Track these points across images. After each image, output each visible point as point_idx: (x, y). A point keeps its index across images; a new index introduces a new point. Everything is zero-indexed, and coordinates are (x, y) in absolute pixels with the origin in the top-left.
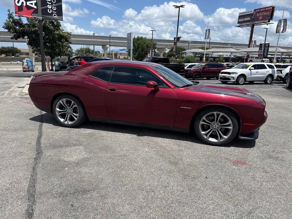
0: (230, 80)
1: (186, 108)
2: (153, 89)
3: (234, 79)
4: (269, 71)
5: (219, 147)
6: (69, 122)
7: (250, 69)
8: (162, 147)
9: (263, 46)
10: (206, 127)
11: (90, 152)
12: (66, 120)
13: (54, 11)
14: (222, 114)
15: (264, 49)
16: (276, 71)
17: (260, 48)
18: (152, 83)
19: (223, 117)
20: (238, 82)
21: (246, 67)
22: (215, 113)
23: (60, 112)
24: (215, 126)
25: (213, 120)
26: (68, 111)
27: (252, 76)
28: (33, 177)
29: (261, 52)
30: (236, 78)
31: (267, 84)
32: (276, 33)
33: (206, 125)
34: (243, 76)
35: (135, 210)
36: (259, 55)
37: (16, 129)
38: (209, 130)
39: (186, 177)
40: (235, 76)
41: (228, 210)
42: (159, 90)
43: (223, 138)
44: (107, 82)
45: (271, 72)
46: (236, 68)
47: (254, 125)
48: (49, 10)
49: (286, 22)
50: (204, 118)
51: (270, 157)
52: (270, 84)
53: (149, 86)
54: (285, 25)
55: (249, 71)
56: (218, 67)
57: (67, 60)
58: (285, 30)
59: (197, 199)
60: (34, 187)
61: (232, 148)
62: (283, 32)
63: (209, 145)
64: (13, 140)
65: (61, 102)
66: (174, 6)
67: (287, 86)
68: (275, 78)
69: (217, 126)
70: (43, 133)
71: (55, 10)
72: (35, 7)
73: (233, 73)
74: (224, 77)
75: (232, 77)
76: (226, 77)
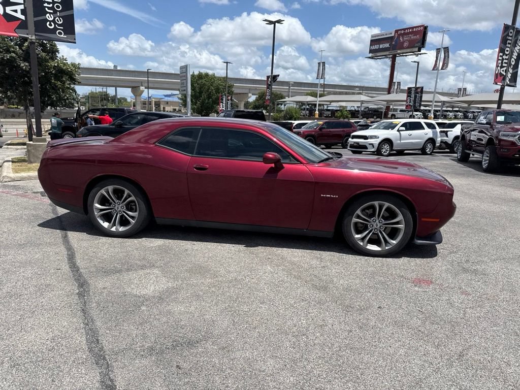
0: (367, 149)
1: (329, 196)
2: (273, 165)
3: (373, 146)
4: (428, 133)
5: (384, 259)
6: (118, 227)
7: (398, 131)
8: (293, 263)
9: (413, 92)
10: (361, 227)
11: (176, 278)
12: (114, 225)
13: (59, 25)
14: (387, 205)
15: (415, 97)
16: (439, 133)
17: (409, 95)
18: (271, 156)
19: (388, 209)
20: (381, 152)
21: (391, 127)
22: (376, 203)
23: (102, 210)
24: (376, 224)
25: (372, 215)
26: (118, 208)
27: (402, 142)
28: (88, 325)
29: (410, 102)
30: (376, 146)
31: (426, 154)
32: (434, 69)
33: (361, 223)
34: (387, 141)
35: (285, 365)
36: (407, 106)
37: (21, 245)
38: (367, 232)
39: (348, 309)
40: (376, 142)
41: (428, 354)
42: (283, 167)
43: (389, 243)
44: (191, 155)
45: (430, 135)
46: (374, 128)
47: (438, 220)
48: (48, 23)
49: (448, 52)
50: (358, 212)
51: (465, 270)
52: (430, 154)
53: (267, 160)
54: (447, 57)
55: (398, 132)
56: (344, 128)
57: (75, 115)
58: (446, 65)
59: (376, 341)
60: (98, 343)
61: (404, 260)
62: (444, 68)
63: (368, 256)
64: (24, 264)
65: (103, 191)
66: (266, 20)
67: (457, 157)
68: (438, 145)
69: (379, 225)
70: (75, 249)
71: (60, 23)
72: (23, 17)
73: (372, 137)
74: (356, 143)
75: (370, 144)
76: (360, 144)
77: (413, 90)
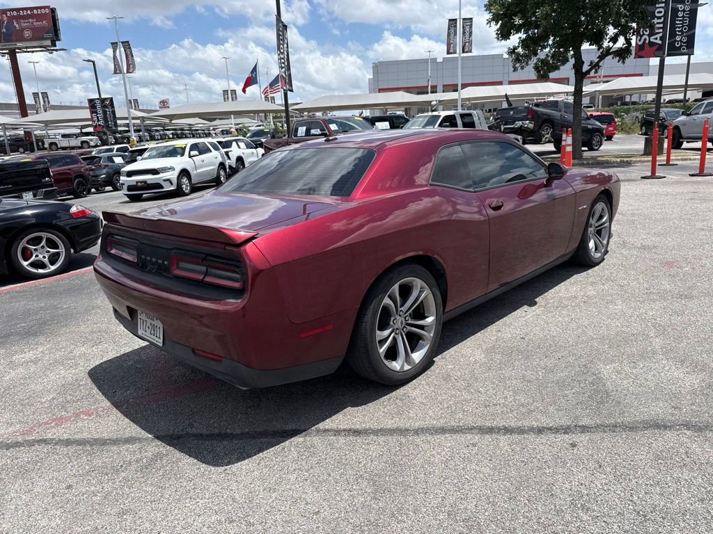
0: (163, 188)
3: (172, 184)
4: (216, 155)
5: (601, 264)
9: (98, 106)
15: (105, 113)
16: (224, 155)
17: (95, 110)
20: (181, 189)
21: (179, 152)
26: (402, 323)
27: (198, 171)
29: (98, 121)
30: (175, 181)
32: (115, 73)
34: (184, 173)
36: (95, 127)
40: (173, 175)
45: (220, 159)
49: (130, 48)
54: (130, 56)
55: (190, 159)
58: (131, 66)
62: (131, 71)
63: (597, 266)
68: (227, 170)
73: (164, 170)
74: (141, 182)
75: (165, 180)
76: (148, 182)
77: (98, 102)
